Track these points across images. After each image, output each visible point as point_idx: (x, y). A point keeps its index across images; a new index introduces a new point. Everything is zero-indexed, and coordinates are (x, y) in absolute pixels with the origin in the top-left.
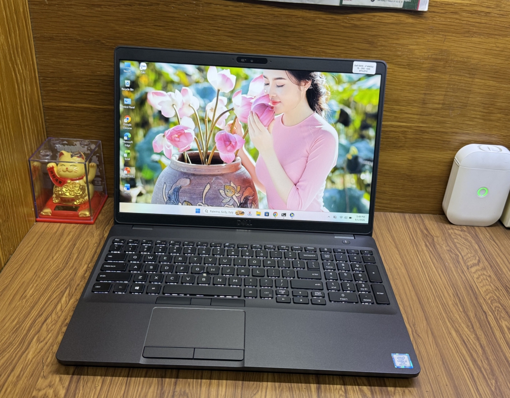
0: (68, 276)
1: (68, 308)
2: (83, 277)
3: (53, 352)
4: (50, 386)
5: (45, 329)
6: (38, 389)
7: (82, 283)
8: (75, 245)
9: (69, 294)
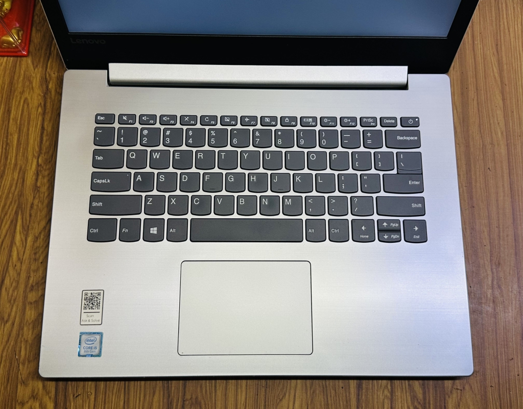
0: (13, 188)
1: (27, 256)
2: (36, 188)
3: (24, 339)
4: (34, 397)
5: (6, 298)
6: (21, 402)
7: (36, 202)
8: (9, 112)
9: (23, 227)
